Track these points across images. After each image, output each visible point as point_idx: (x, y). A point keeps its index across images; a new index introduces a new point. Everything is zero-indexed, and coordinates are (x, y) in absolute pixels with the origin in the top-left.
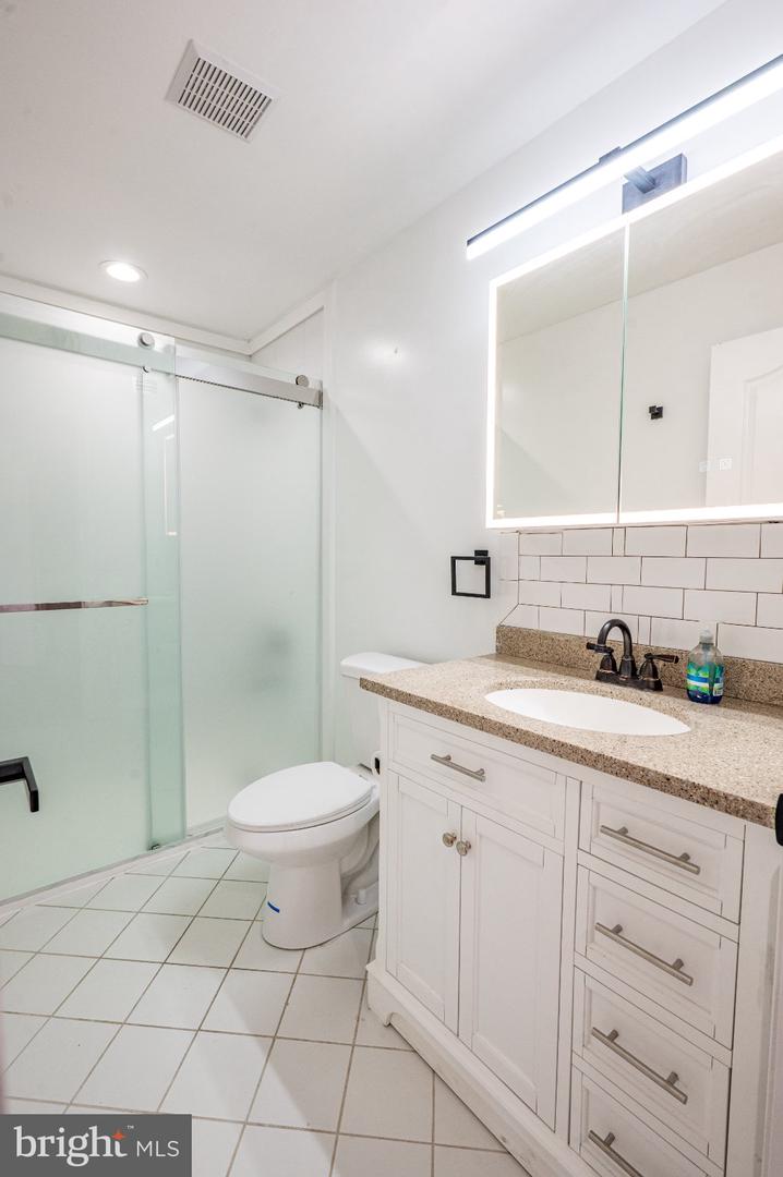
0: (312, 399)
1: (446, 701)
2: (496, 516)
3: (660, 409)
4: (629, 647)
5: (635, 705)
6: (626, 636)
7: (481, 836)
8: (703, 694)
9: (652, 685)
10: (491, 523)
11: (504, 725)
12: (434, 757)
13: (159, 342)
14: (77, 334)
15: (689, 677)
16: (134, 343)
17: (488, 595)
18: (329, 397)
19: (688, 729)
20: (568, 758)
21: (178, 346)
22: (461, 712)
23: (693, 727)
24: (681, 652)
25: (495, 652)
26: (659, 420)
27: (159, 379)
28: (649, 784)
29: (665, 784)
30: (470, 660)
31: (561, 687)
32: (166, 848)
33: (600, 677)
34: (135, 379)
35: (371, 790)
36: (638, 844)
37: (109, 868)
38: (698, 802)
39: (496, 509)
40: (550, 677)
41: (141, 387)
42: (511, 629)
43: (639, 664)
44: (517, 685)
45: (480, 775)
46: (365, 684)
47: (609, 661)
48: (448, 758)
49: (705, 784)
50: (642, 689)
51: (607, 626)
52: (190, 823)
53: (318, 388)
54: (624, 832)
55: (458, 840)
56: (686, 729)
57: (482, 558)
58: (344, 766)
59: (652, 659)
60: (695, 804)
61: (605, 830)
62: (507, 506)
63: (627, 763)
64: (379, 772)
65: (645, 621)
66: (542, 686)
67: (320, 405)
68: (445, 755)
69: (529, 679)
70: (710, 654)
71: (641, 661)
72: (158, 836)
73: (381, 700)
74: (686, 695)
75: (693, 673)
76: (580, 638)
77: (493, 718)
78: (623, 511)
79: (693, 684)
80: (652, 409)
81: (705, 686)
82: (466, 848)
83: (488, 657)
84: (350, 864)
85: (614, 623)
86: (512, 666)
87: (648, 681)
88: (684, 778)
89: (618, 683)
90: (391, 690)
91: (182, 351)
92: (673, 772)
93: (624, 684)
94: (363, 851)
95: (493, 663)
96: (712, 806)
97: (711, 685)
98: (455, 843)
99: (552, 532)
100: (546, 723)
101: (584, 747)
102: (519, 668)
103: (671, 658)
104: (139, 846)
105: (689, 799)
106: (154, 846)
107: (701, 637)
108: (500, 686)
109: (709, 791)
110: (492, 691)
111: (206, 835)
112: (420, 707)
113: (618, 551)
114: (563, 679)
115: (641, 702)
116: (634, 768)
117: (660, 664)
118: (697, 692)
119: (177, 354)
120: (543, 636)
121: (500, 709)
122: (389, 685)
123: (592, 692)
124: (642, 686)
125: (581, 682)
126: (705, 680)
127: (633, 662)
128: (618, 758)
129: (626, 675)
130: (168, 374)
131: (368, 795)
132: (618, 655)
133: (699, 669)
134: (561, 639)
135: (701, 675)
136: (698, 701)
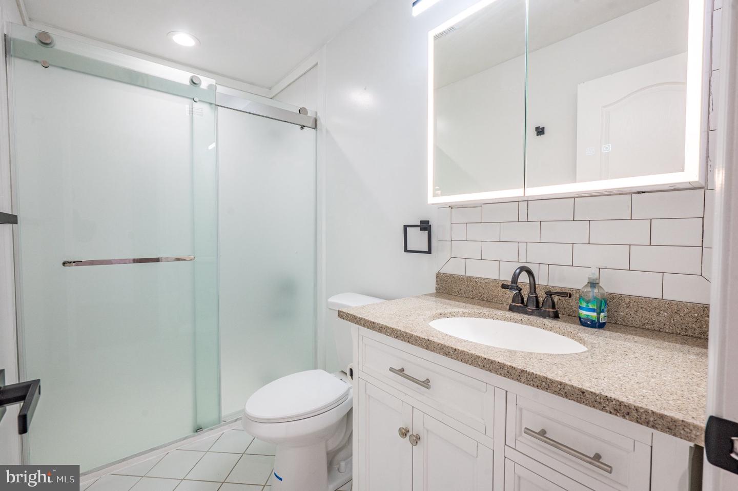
0: (311, 124)
1: (400, 327)
2: (435, 195)
3: (543, 129)
4: (533, 286)
5: (539, 329)
6: (532, 279)
7: (428, 431)
8: (592, 321)
9: (552, 314)
10: (431, 200)
11: (445, 346)
12: (391, 369)
13: (205, 82)
14: (147, 75)
15: (580, 308)
16: (188, 83)
17: (429, 252)
18: (322, 122)
19: (586, 349)
20: (496, 372)
21: (217, 86)
22: (411, 336)
23: (590, 347)
24: (572, 289)
25: (435, 291)
26: (542, 136)
27: (205, 108)
28: (566, 396)
29: (581, 396)
30: (418, 297)
31: (484, 316)
32: (207, 431)
33: (512, 309)
34: (187, 107)
35: (348, 390)
36: (556, 444)
37: (165, 446)
38: (611, 413)
39: (435, 190)
40: (477, 309)
41: (192, 112)
42: (446, 275)
43: (541, 300)
44: (452, 315)
45: (426, 384)
46: (341, 315)
47: (519, 298)
48: (402, 370)
49: (617, 398)
50: (544, 317)
51: (518, 271)
52: (225, 413)
53: (315, 117)
54: (543, 433)
55: (411, 433)
56: (584, 349)
57: (425, 226)
58: (330, 373)
59: (551, 295)
60: (608, 414)
61: (528, 431)
62: (443, 186)
63: (546, 378)
64: (352, 379)
65: (544, 268)
66: (470, 315)
67: (315, 127)
68: (400, 368)
69: (461, 310)
70: (596, 290)
71: (542, 296)
72: (201, 421)
73: (354, 326)
74: (578, 320)
75: (584, 305)
76: (496, 280)
77: (436, 340)
78: (528, 187)
79: (583, 313)
80: (537, 129)
81: (593, 315)
82: (416, 440)
83: (430, 295)
84: (333, 445)
85: (522, 269)
86: (447, 301)
87: (549, 312)
88: (598, 392)
89: (526, 313)
90: (360, 319)
91: (220, 89)
92: (587, 386)
93: (531, 314)
94: (343, 435)
95: (434, 299)
96: (624, 417)
97: (599, 314)
98: (408, 435)
99: (474, 206)
100: (476, 344)
101: (509, 364)
102: (453, 302)
103: (566, 294)
104: (188, 429)
105: (602, 410)
106: (198, 429)
107: (589, 278)
108: (440, 316)
109: (621, 403)
110: (434, 319)
111: (236, 420)
112: (381, 332)
113: (523, 217)
114: (485, 310)
115: (544, 327)
116: (552, 382)
117: (556, 299)
118: (588, 319)
119: (217, 91)
120: (470, 279)
121: (441, 333)
122: (359, 316)
123: (506, 319)
124: (544, 315)
125: (498, 312)
126: (593, 310)
127: (537, 297)
128: (538, 373)
129: (532, 307)
130: (211, 104)
131: (346, 394)
132: (525, 293)
133: (588, 302)
134: (483, 281)
135: (591, 306)
136: (588, 326)
